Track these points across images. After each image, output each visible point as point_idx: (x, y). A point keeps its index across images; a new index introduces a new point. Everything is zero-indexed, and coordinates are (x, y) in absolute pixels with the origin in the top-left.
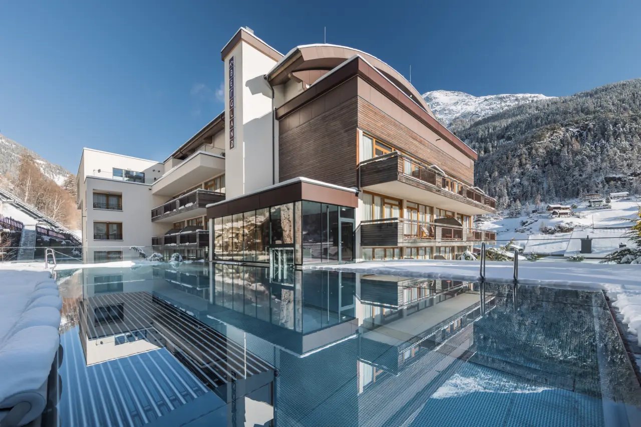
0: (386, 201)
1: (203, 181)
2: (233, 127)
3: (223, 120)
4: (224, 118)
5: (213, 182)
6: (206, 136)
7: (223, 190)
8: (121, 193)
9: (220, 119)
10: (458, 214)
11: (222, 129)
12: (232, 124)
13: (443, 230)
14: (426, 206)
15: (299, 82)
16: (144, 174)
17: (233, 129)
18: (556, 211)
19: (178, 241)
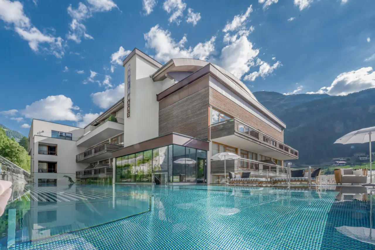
0: (227, 148)
1: (109, 138)
2: (129, 104)
3: (123, 102)
4: (124, 101)
5: (116, 139)
6: (112, 111)
7: (122, 143)
8: (57, 145)
9: (121, 102)
10: (273, 159)
11: (122, 107)
12: (129, 103)
13: (264, 166)
14: (253, 153)
15: (172, 79)
16: (72, 134)
17: (130, 106)
18: (337, 162)
19: (93, 173)
